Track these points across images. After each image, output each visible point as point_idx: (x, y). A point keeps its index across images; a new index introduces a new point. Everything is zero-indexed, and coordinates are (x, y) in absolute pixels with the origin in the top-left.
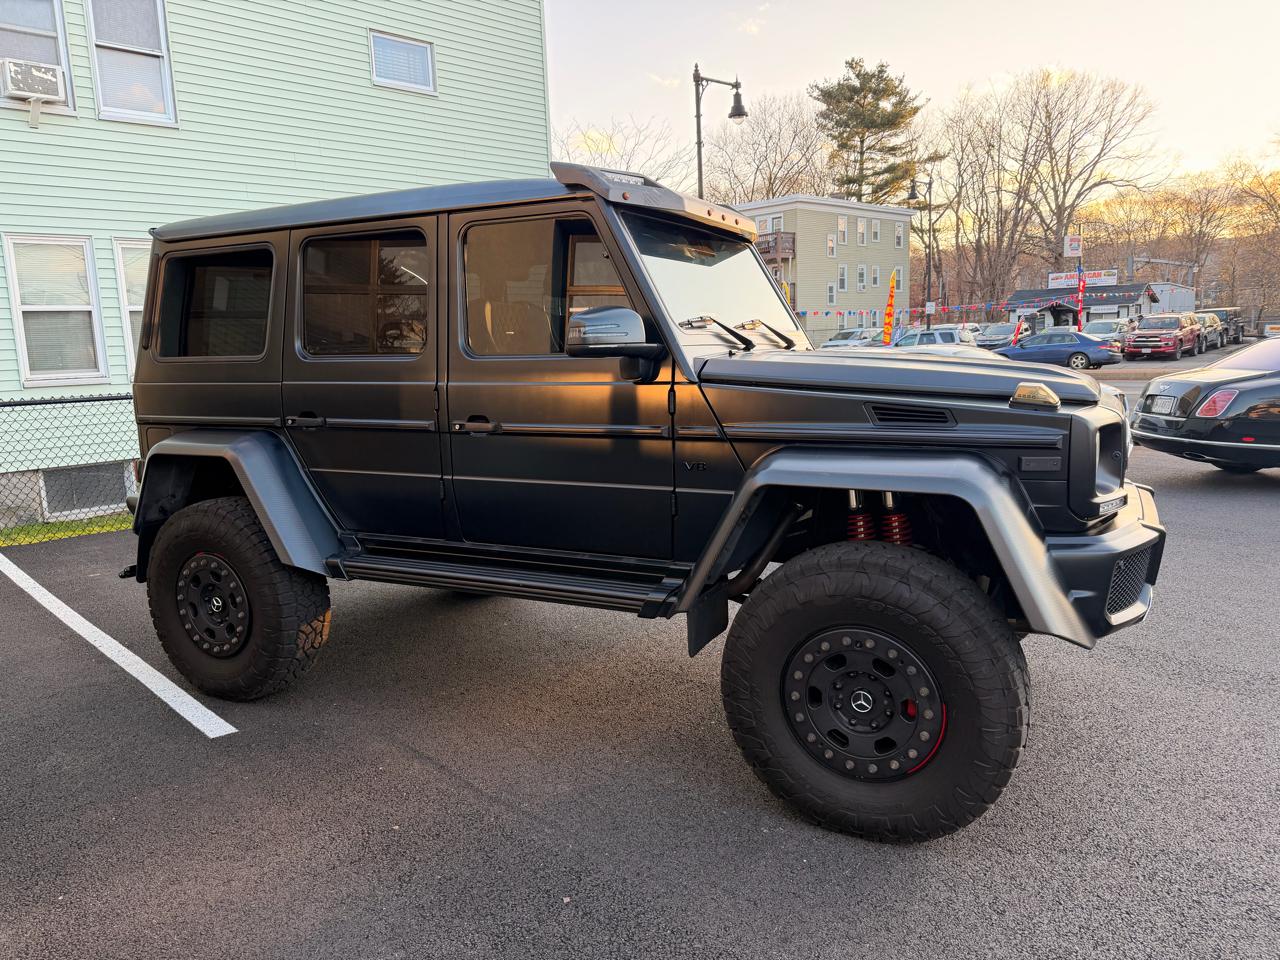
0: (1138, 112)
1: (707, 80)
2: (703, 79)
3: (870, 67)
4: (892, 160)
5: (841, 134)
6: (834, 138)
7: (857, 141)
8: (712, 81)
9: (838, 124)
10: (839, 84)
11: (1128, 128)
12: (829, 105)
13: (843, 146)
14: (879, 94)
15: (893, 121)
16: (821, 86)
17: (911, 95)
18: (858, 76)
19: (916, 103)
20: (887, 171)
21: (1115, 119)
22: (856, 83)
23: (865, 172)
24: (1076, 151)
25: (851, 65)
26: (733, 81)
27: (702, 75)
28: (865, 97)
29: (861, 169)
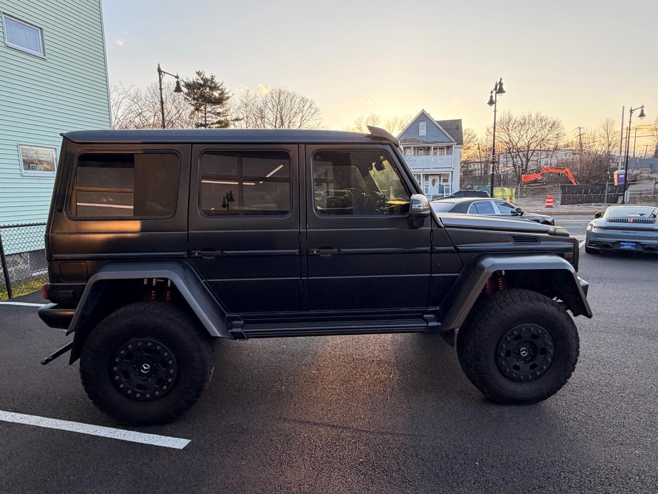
0: (313, 111)
1: (164, 72)
2: (162, 72)
3: (208, 76)
4: (219, 119)
5: (196, 104)
6: (192, 105)
7: (202, 108)
8: (166, 73)
9: (194, 99)
10: (194, 81)
11: (309, 117)
12: (189, 89)
13: (197, 109)
14: (212, 89)
15: (219, 101)
16: (185, 81)
17: (227, 91)
18: (202, 79)
19: (229, 95)
20: (218, 123)
21: (304, 112)
22: (202, 82)
23: (207, 122)
24: (292, 124)
25: (198, 73)
26: (176, 75)
27: (162, 70)
28: (206, 89)
29: (206, 121)
